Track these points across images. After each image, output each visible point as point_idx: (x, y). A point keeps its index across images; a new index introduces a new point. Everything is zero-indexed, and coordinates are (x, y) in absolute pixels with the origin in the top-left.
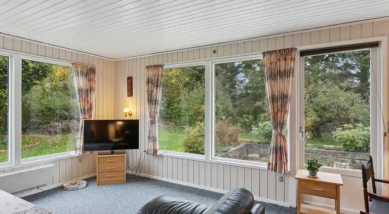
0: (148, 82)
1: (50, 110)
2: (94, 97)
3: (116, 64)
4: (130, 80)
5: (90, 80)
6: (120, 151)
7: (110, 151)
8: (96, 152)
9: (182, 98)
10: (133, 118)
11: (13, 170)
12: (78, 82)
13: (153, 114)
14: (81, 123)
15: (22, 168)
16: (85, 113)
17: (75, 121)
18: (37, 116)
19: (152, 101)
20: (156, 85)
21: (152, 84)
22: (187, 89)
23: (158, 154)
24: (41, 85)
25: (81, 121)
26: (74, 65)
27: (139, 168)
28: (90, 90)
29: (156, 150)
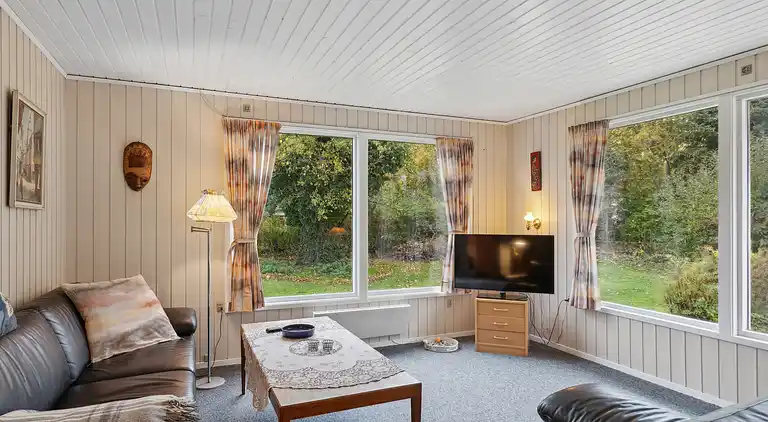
0: (573, 159)
1: (406, 220)
2: (470, 194)
3: (510, 130)
4: (536, 157)
5: (465, 164)
6: (517, 293)
7: (499, 292)
8: (474, 292)
9: (667, 192)
10: (543, 232)
11: (358, 306)
12: (446, 170)
13: (584, 224)
14: (451, 239)
15: (369, 304)
16: (456, 222)
17: (441, 238)
18: (389, 230)
19: (582, 197)
20: (591, 163)
21: (582, 161)
22: (682, 171)
23: (598, 308)
24: (395, 179)
25: (450, 236)
26: (439, 141)
27: (555, 331)
28: (463, 183)
29: (593, 302)
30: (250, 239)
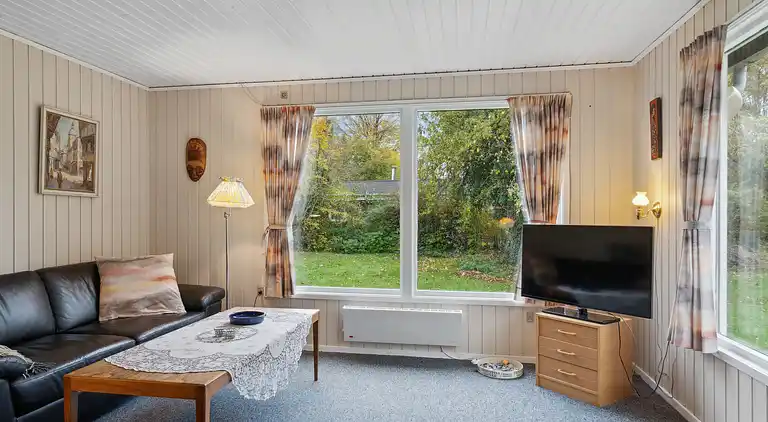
0: (683, 101)
4: (657, 107)
5: (551, 129)
16: (535, 209)
26: (513, 102)
28: (553, 152)
29: (700, 339)
30: (281, 225)
